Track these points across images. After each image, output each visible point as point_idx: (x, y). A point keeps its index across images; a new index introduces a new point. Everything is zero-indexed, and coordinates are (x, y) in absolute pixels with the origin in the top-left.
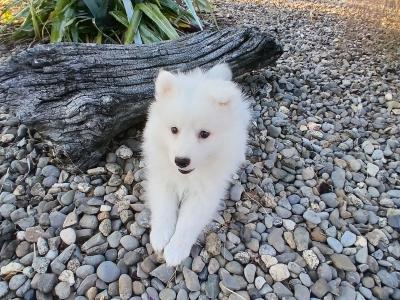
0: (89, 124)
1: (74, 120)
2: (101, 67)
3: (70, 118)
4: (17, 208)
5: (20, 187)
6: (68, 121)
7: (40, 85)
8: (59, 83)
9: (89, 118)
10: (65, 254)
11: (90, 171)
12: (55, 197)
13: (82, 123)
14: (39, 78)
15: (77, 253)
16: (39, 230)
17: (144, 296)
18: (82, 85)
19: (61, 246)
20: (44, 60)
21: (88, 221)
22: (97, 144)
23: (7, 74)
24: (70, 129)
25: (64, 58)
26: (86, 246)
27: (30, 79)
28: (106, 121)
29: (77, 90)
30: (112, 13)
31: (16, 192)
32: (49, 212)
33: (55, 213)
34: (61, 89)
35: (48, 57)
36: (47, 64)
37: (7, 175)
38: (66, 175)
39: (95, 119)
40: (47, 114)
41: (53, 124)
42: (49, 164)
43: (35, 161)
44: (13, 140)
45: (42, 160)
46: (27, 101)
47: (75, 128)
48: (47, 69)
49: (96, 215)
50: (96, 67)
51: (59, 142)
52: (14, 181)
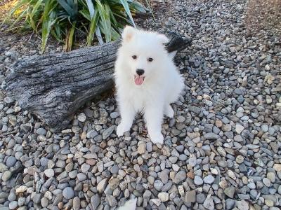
0: (59, 107)
1: (50, 105)
2: (65, 71)
3: (48, 104)
4: (24, 154)
5: (25, 142)
6: (47, 106)
7: (30, 85)
8: (41, 83)
9: (58, 104)
10: (48, 182)
11: (63, 132)
12: (43, 148)
13: (55, 107)
14: (29, 81)
15: (54, 182)
16: (35, 168)
17: (87, 208)
18: (54, 85)
19: (46, 178)
20: (32, 70)
21: (60, 164)
22: (65, 117)
23: (11, 80)
24: (49, 110)
25: (43, 68)
26: (59, 178)
27: (24, 82)
28: (69, 104)
29: (51, 88)
30: (81, 12)
31: (23, 145)
32: (40, 158)
33: (43, 159)
34: (42, 88)
35: (34, 68)
36: (34, 72)
37: (18, 134)
38: (50, 134)
39: (63, 104)
40: (35, 103)
41: (39, 108)
42: (41, 127)
43: (33, 125)
44: (21, 111)
45: (37, 124)
46: (24, 95)
47: (51, 110)
48: (34, 75)
49: (65, 160)
50: (61, 72)
51: (44, 117)
52: (22, 137)
